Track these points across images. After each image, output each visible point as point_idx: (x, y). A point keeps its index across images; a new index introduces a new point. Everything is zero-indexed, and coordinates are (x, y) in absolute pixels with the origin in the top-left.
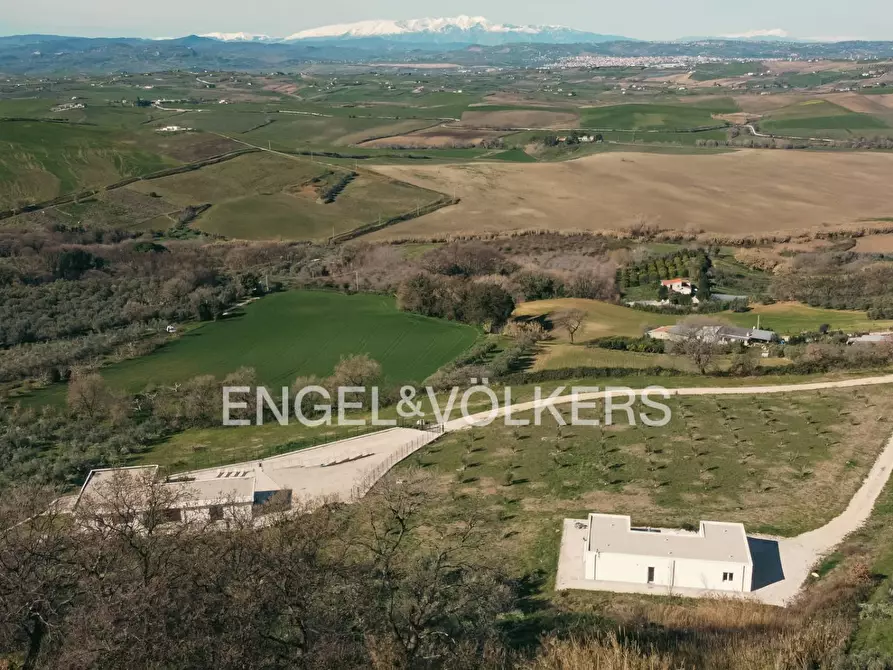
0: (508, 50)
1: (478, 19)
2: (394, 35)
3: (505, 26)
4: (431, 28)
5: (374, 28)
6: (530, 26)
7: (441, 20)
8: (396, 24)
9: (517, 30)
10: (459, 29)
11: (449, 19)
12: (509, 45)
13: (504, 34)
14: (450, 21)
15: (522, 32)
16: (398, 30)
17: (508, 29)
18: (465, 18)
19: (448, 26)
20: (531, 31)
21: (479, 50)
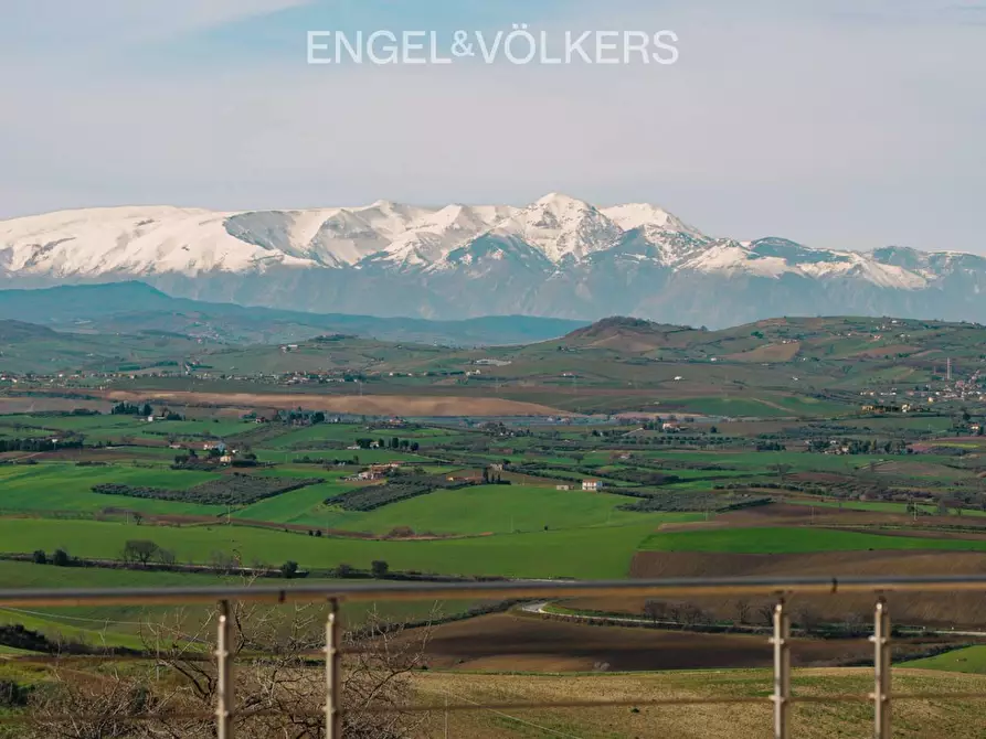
1: (629, 215)
2: (217, 276)
3: (761, 249)
4: (400, 248)
5: (122, 242)
6: (883, 256)
8: (231, 226)
10: (539, 258)
11: (487, 213)
12: (787, 329)
13: (761, 283)
14: (494, 217)
16: (238, 255)
17: (774, 265)
18: (569, 210)
19: (483, 245)
21: (649, 349)
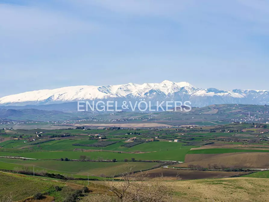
0: (216, 111)
1: (182, 84)
3: (209, 90)
4: (134, 93)
5: (77, 93)
6: (235, 91)
7: (145, 85)
9: (222, 94)
10: (163, 94)
11: (152, 85)
13: (209, 98)
14: (154, 86)
15: (227, 97)
16: (101, 95)
17: (212, 94)
18: (169, 84)
20: (236, 95)
